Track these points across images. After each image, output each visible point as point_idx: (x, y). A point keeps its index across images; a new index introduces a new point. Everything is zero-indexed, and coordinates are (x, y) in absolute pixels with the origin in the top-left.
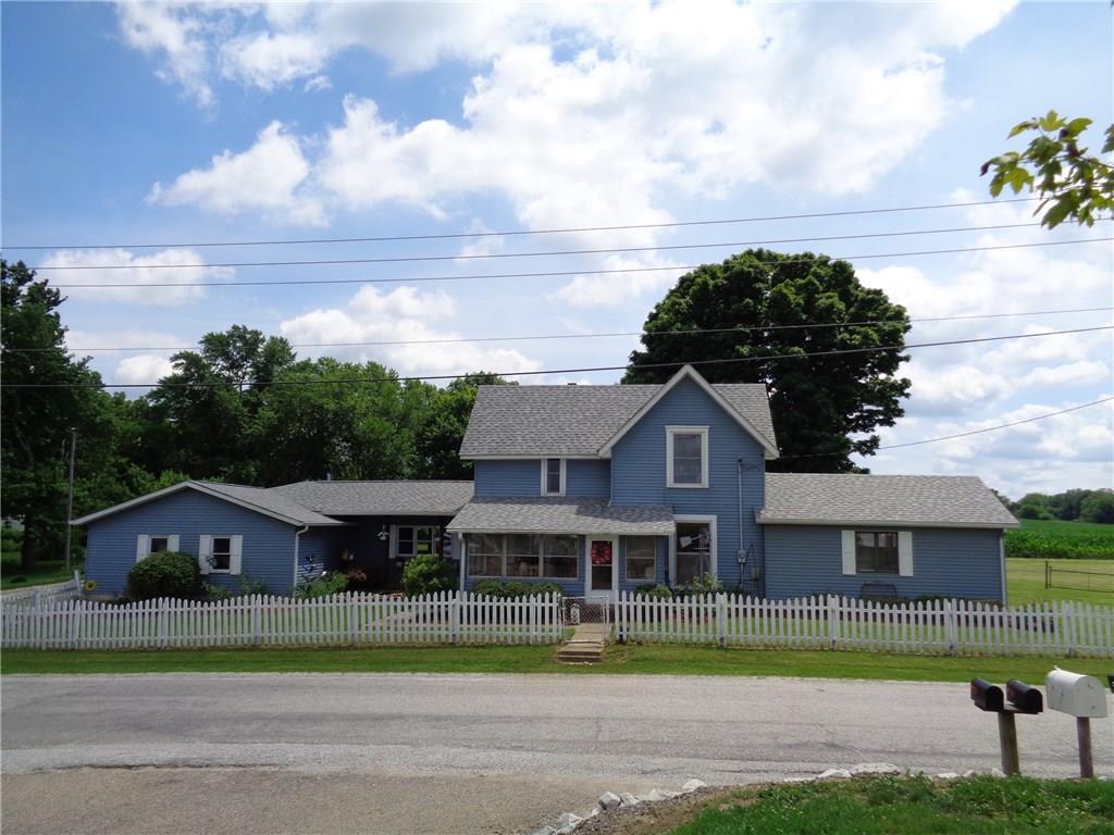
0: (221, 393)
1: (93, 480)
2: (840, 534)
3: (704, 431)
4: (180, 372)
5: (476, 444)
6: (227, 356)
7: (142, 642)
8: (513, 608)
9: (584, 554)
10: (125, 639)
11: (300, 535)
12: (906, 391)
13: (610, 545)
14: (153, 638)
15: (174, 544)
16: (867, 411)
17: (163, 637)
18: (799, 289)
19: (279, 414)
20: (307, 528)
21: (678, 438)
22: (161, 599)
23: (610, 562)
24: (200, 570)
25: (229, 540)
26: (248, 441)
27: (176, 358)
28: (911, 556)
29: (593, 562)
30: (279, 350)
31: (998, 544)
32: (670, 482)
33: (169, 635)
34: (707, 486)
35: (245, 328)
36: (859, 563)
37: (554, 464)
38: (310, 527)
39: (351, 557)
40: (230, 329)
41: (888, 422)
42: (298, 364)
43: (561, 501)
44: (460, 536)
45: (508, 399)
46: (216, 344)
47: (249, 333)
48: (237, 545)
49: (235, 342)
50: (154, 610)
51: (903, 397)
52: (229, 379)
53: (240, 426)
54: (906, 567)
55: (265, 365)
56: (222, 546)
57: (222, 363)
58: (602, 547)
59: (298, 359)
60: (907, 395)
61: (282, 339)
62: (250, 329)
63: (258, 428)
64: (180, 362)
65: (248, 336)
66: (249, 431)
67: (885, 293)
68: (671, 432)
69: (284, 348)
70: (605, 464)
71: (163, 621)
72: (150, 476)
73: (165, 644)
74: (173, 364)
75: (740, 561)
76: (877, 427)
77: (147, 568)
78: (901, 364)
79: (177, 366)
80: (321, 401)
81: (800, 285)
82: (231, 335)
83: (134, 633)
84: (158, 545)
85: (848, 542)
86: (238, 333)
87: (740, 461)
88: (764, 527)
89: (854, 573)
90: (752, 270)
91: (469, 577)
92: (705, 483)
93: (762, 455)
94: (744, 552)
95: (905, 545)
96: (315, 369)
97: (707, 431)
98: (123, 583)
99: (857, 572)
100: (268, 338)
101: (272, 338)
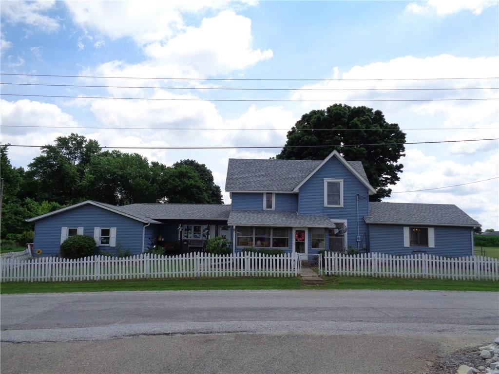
0: (66, 165)
1: (9, 204)
2: (403, 228)
3: (341, 181)
4: (45, 155)
5: (232, 185)
6: (68, 148)
7: (86, 277)
8: (276, 260)
9: (292, 237)
10: (76, 277)
11: (146, 227)
12: (401, 169)
13: (304, 232)
14: (92, 275)
15: (80, 231)
16: (385, 178)
17: (97, 275)
18: (363, 122)
19: (95, 176)
20: (149, 224)
21: (329, 184)
22: (96, 256)
23: (304, 240)
24: (95, 244)
25: (109, 230)
26: (79, 188)
27: (44, 147)
28: (434, 238)
29: (296, 240)
30: (93, 146)
31: (471, 234)
32: (326, 205)
33: (101, 274)
34: (343, 206)
35: (77, 134)
36: (411, 242)
37: (269, 195)
38: (150, 224)
39: (163, 240)
40: (70, 135)
41: (393, 183)
42: (103, 153)
43: (274, 212)
44: (234, 227)
45: (244, 165)
46: (63, 142)
47: (79, 137)
48: (113, 232)
49: (72, 141)
50: (92, 261)
51: (400, 172)
52: (69, 159)
53: (76, 181)
54: (432, 243)
55: (86, 152)
56: (105, 233)
57: (65, 151)
58: (300, 233)
59: (103, 150)
60: (402, 172)
61: (95, 141)
62: (79, 136)
63: (84, 182)
64: (45, 149)
65: (79, 139)
66: (80, 184)
67: (399, 125)
68: (326, 181)
69: (96, 145)
70: (296, 195)
71: (97, 267)
72: (36, 203)
73: (99, 278)
74: (42, 150)
75: (358, 240)
76: (389, 185)
77: (71, 242)
78: (401, 157)
79: (44, 151)
80: (115, 170)
81: (363, 120)
82: (71, 138)
83: (81, 273)
84: (72, 232)
85: (407, 232)
86: (74, 137)
87: (358, 195)
88: (368, 225)
89: (409, 246)
90: (341, 112)
91: (237, 247)
92: (342, 205)
93: (368, 193)
94: (360, 236)
95: (431, 233)
96: (111, 155)
97: (343, 181)
98: (58, 250)
99: (410, 245)
100: (88, 140)
101: (90, 140)
